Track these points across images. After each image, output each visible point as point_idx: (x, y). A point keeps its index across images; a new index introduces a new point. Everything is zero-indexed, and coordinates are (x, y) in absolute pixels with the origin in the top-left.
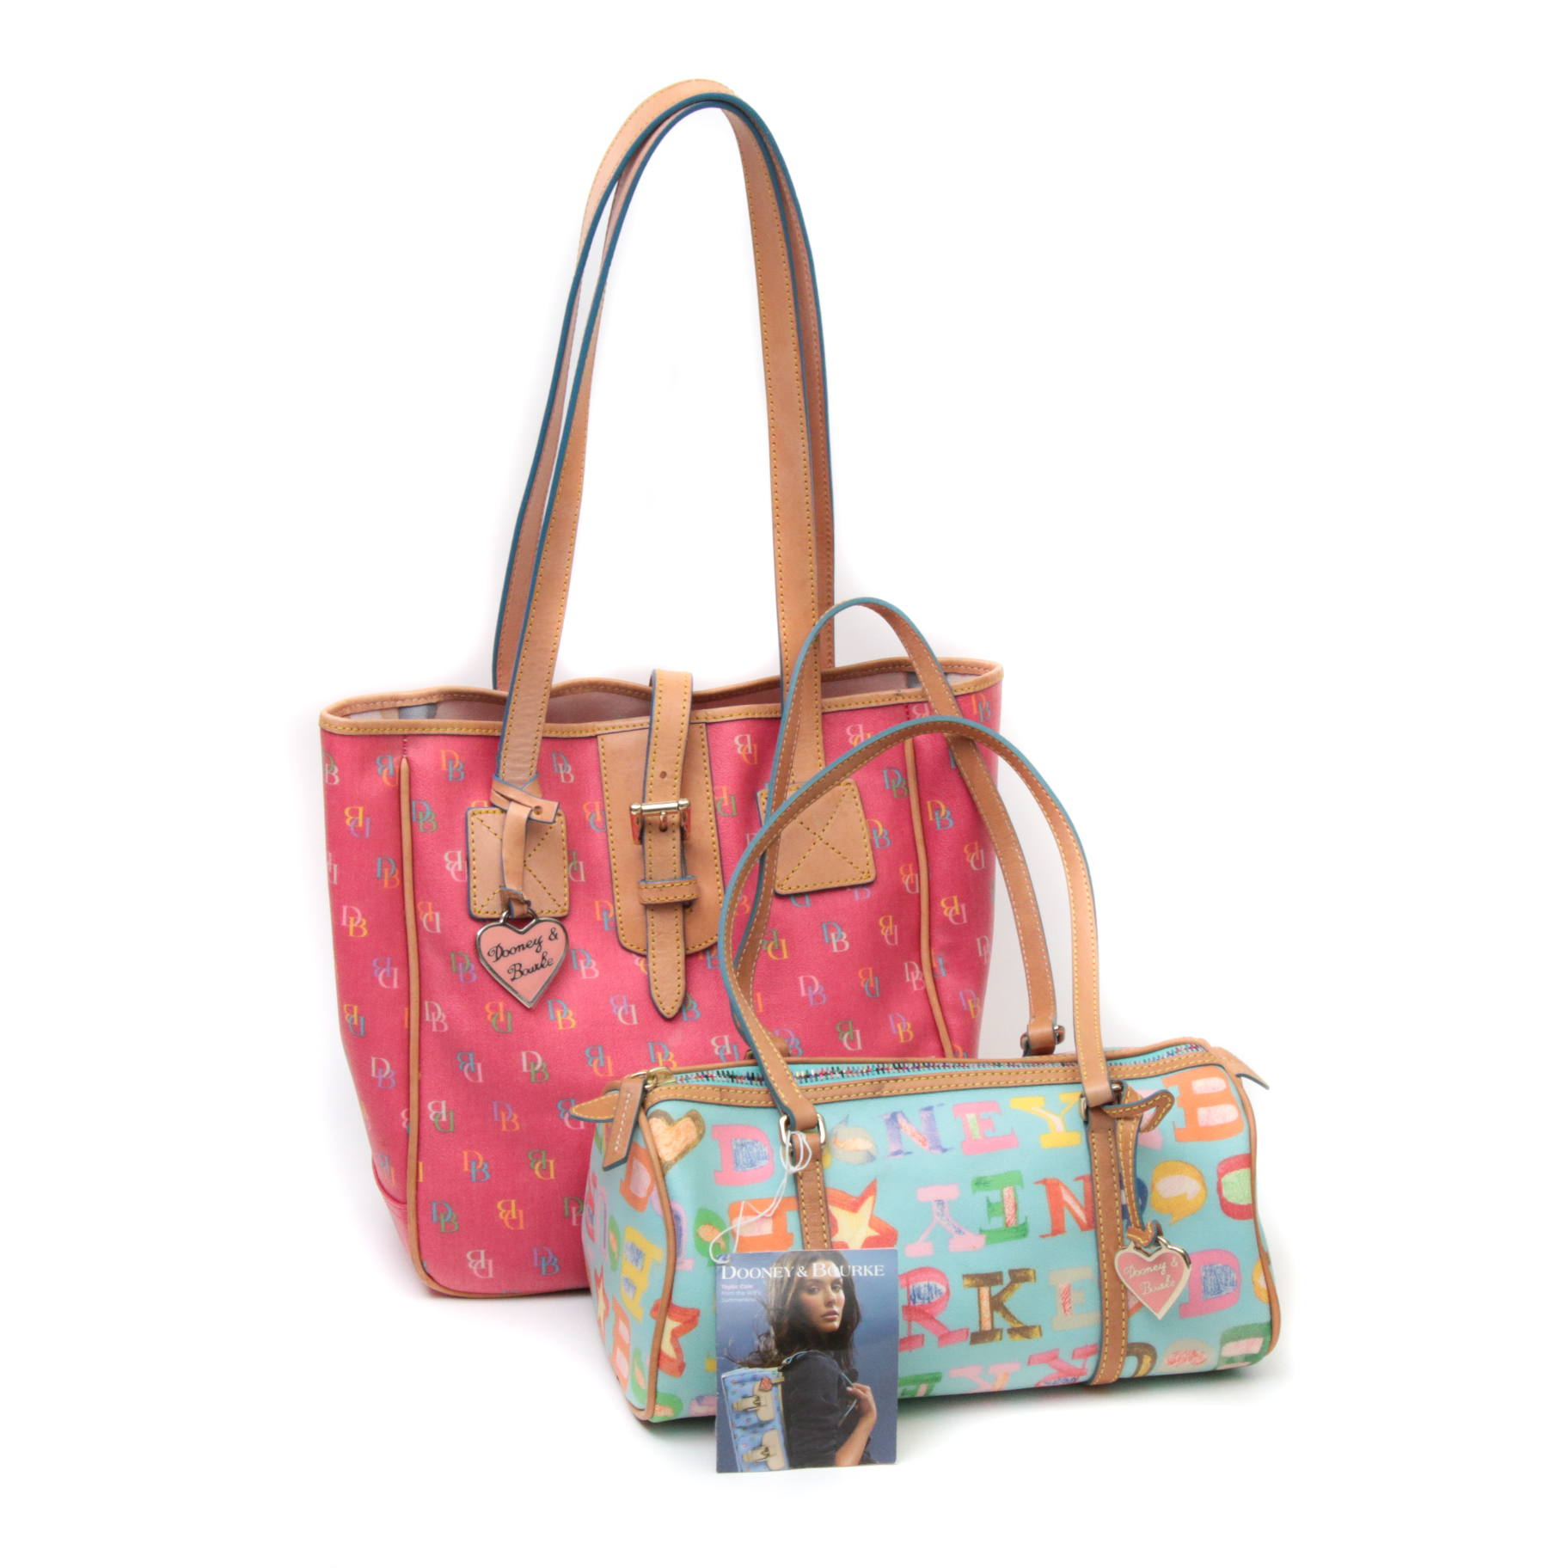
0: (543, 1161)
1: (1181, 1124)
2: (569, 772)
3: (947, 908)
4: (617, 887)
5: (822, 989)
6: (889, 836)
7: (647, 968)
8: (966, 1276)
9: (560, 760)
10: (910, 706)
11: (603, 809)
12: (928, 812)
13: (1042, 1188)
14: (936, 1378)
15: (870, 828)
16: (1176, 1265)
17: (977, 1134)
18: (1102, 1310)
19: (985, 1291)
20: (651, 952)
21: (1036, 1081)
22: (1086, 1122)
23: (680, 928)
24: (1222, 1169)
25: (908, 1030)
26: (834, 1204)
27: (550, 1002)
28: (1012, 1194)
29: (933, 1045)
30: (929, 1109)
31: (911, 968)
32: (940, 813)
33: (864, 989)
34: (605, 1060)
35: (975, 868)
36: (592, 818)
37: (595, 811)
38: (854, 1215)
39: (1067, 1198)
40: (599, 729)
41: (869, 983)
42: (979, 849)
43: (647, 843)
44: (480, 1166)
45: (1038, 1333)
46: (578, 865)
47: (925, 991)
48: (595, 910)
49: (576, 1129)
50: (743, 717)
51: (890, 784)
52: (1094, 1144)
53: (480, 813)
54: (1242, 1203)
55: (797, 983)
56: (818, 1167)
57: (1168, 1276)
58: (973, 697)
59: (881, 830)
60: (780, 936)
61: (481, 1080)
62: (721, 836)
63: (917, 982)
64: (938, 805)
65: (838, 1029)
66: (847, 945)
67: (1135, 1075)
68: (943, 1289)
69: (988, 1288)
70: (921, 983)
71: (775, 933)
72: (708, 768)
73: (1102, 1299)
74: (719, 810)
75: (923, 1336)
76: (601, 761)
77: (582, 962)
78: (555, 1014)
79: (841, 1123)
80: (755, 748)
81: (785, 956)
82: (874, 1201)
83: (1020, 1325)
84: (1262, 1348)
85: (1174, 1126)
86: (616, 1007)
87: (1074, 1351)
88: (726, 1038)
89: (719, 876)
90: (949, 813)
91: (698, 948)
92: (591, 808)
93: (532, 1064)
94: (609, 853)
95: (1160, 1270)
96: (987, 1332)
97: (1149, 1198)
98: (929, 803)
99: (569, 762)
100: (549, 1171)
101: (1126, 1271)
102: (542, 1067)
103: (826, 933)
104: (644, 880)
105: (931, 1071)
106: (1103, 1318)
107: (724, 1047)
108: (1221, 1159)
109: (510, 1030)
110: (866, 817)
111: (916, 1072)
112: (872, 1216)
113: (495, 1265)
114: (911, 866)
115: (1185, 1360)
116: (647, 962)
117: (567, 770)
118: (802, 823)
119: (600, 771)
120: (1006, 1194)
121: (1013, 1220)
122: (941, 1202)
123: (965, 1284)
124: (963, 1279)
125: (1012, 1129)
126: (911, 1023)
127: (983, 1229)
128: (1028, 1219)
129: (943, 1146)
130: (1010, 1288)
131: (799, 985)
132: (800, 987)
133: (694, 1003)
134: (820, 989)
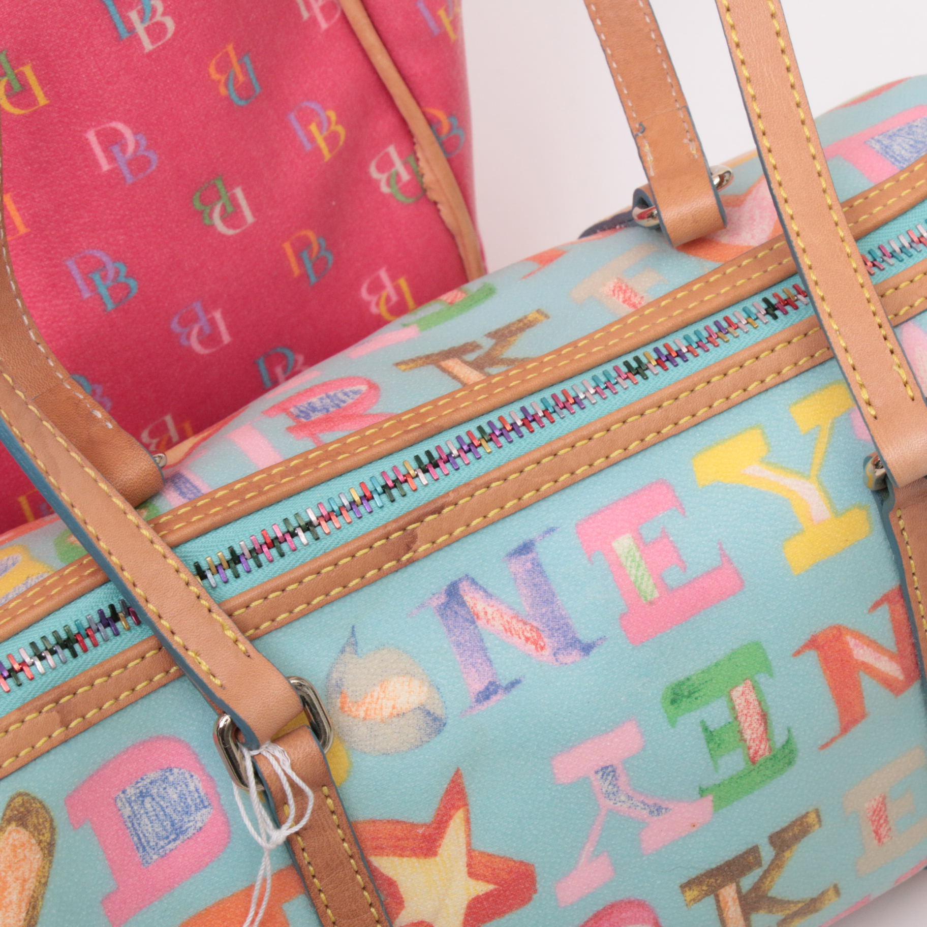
5: (143, 142)
8: (686, 886)
13: (811, 658)
17: (649, 589)
19: (728, 892)
26: (380, 850)
28: (752, 697)
30: (526, 548)
33: (228, 98)
38: (430, 861)
39: (862, 654)
41: (235, 77)
45: (834, 896)
52: (902, 530)
56: (327, 797)
63: (323, 8)
65: (197, 205)
66: (170, 24)
69: (734, 884)
70: (331, 8)
71: (3, 59)
79: (343, 651)
81: (42, 100)
82: (468, 821)
83: (799, 906)
103: (117, 18)
112: (470, 852)
120: (739, 702)
121: (763, 746)
122: (610, 769)
123: (688, 899)
124: (683, 892)
125: (721, 549)
126: (336, 109)
127: (704, 787)
128: (793, 730)
129: (581, 638)
130: (777, 864)
131: (91, 150)
132: (94, 155)
134: (138, 144)
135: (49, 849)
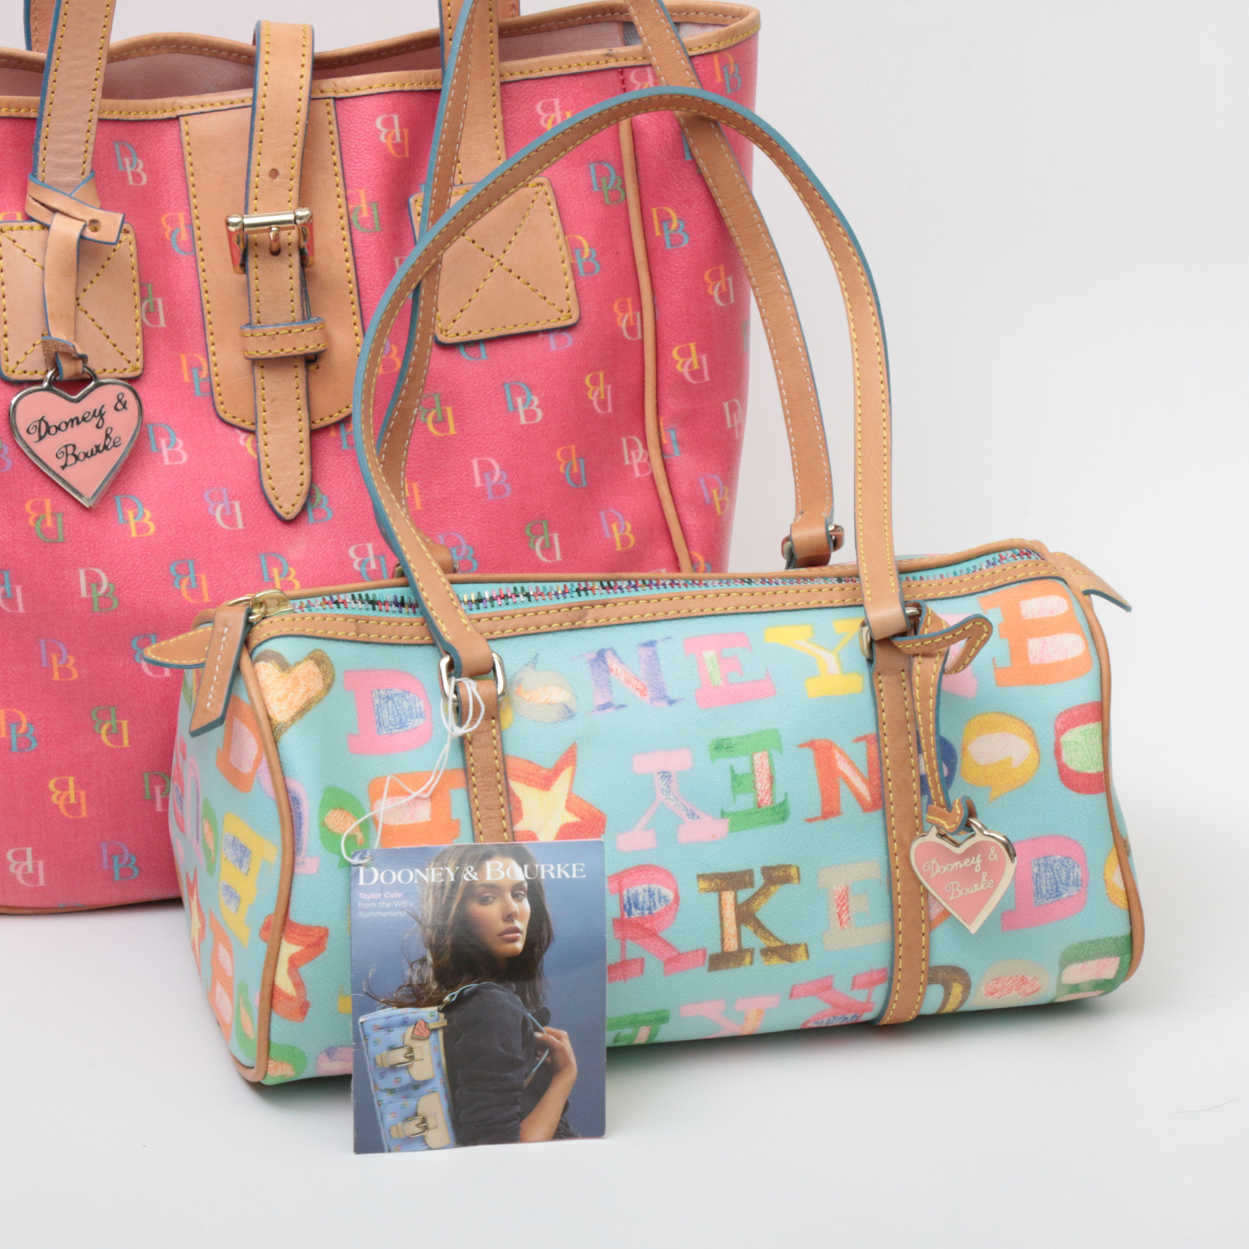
0: (113, 722)
1: (1005, 661)
2: (139, 170)
3: (681, 361)
4: (212, 334)
5: (505, 477)
6: (597, 258)
7: (256, 449)
8: (701, 877)
9: (126, 153)
10: (626, 71)
11: (189, 223)
12: (653, 224)
13: (809, 753)
14: (662, 1018)
15: (571, 248)
16: (996, 857)
17: (717, 679)
18: (894, 921)
19: (728, 896)
20: (261, 427)
21: (801, 604)
22: (870, 661)
23: (302, 392)
24: (1062, 723)
25: (627, 533)
26: (518, 778)
27: (118, 498)
28: (766, 762)
29: (663, 554)
30: (651, 644)
31: (631, 445)
32: (670, 226)
33: (564, 476)
34: (198, 580)
35: (720, 304)
36: (174, 236)
37: (179, 227)
38: (545, 793)
39: (843, 766)
40: (181, 108)
41: (571, 466)
42: (727, 275)
43: (253, 272)
44: (22, 730)
45: (804, 955)
46: (155, 304)
47: (652, 477)
48: (180, 366)
49: (159, 676)
50: (387, 89)
51: (599, 184)
52: (881, 691)
53: (12, 230)
54: (1089, 771)
55: (469, 469)
56: (494, 727)
57: (985, 874)
58: (715, 58)
59: (587, 250)
60: (444, 402)
61: (21, 609)
62: (359, 261)
63: (639, 464)
64: (667, 213)
65: (528, 532)
66: (540, 414)
67: (940, 594)
68: (670, 895)
69: (733, 892)
70: (645, 467)
71: (437, 398)
72: (339, 164)
73: (893, 906)
74: (356, 225)
75: (643, 960)
76: (186, 154)
77: (163, 441)
78: (125, 514)
79: (527, 665)
80: (406, 134)
81: (452, 431)
82: (573, 774)
83: (778, 944)
84: (1118, 972)
85: (994, 664)
86: (212, 506)
87: (854, 978)
88: (370, 546)
89: (356, 318)
90: (682, 225)
91: (328, 421)
92: (173, 222)
93: (94, 586)
94: (199, 286)
95: (974, 865)
96: (731, 954)
97: (958, 765)
98: (654, 211)
99: (139, 156)
100: (121, 735)
101: (926, 868)
102: (108, 591)
103: (509, 398)
104: (249, 324)
105: (655, 592)
106: (894, 933)
107: (367, 560)
108: (1061, 710)
109: (61, 539)
110: (565, 234)
111: (633, 593)
112: (570, 794)
113: (47, 868)
114: (629, 300)
115: (1010, 990)
116: (256, 441)
117: (137, 167)
118: (473, 242)
119: (184, 168)
120: (757, 762)
121: (767, 798)
122: (667, 774)
123: (701, 887)
124: (698, 880)
125: (767, 672)
126: (632, 524)
127: (725, 811)
128: (789, 796)
129: (670, 696)
130: (763, 892)
131: (473, 471)
132: (474, 474)
133: (324, 498)
134: (501, 476)
135: (328, 687)
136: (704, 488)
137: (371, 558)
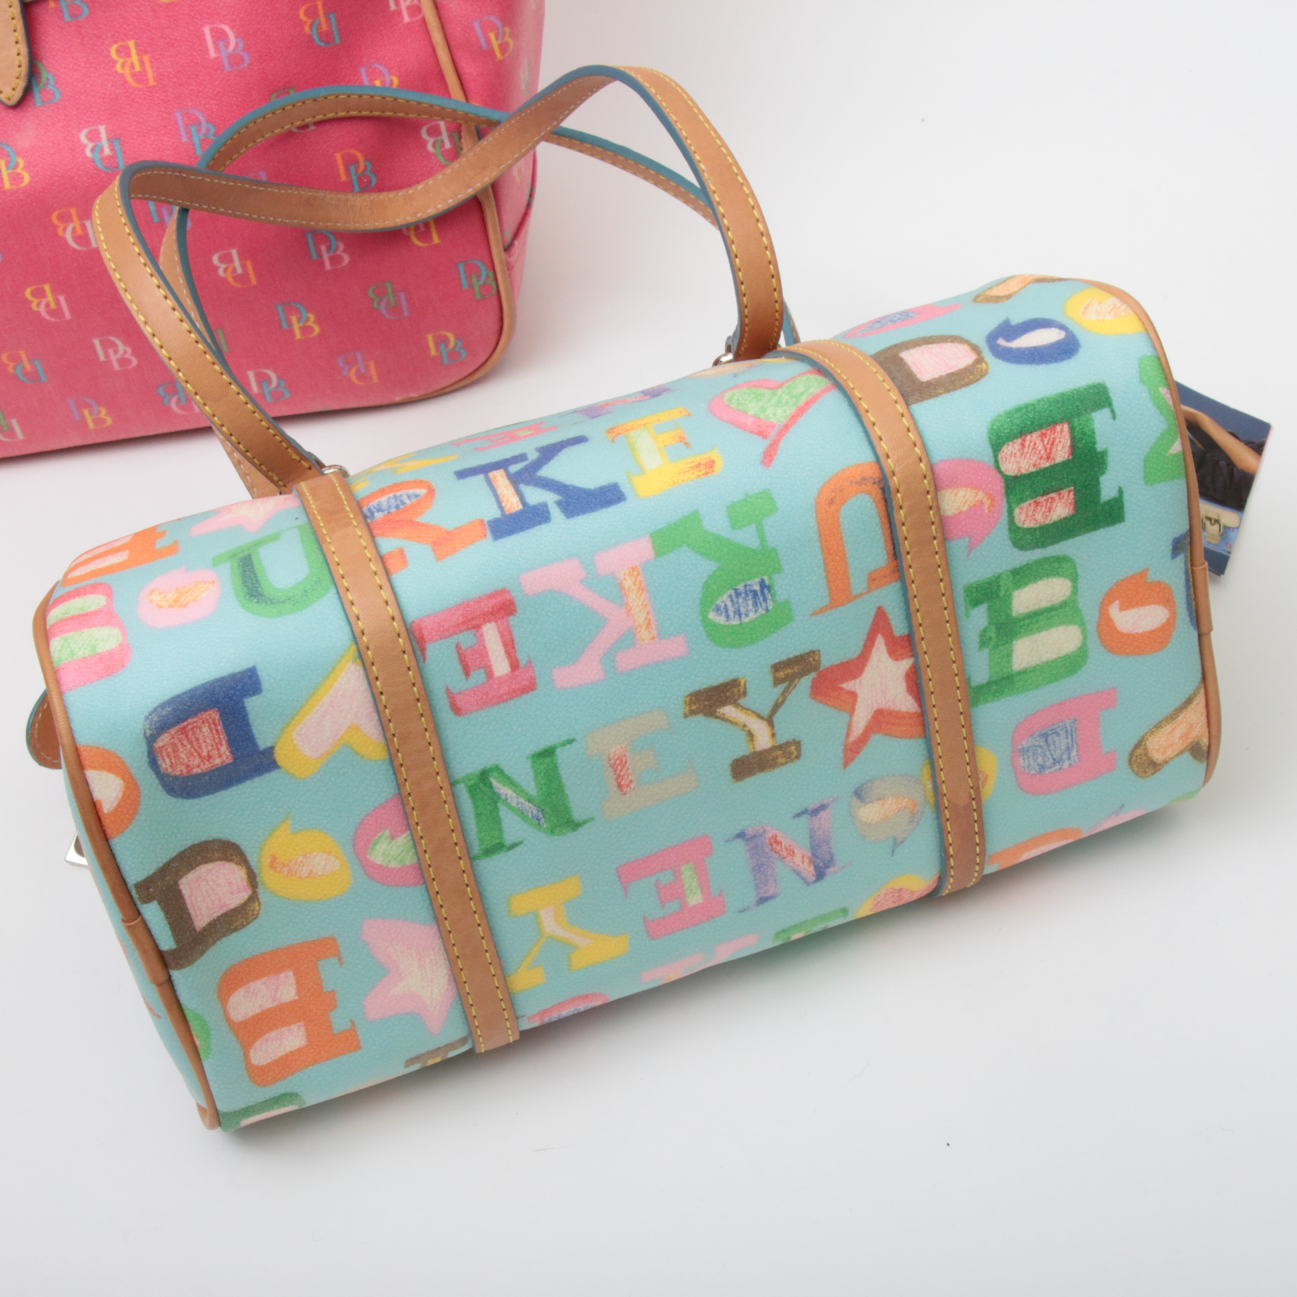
5: (241, 45)
33: (310, 36)
41: (320, 25)
47: (424, 20)
55: (201, 38)
63: (408, 9)
70: (414, 10)
88: (102, 129)
131: (205, 40)
132: (207, 44)
133: (50, 77)
134: (237, 45)
136: (479, 32)
137: (105, 142)
